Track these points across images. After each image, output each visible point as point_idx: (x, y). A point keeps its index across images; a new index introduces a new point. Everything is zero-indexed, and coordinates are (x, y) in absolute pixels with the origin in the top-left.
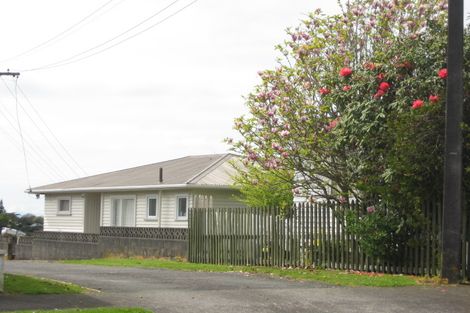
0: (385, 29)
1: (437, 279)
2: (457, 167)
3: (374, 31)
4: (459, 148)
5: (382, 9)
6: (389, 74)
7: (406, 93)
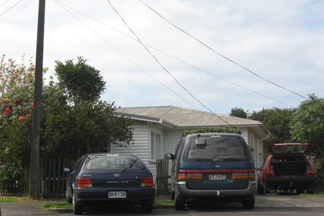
0: (12, 82)
1: (28, 197)
2: (37, 147)
3: (7, 83)
4: (38, 138)
5: (12, 73)
6: (10, 104)
7: (18, 113)
